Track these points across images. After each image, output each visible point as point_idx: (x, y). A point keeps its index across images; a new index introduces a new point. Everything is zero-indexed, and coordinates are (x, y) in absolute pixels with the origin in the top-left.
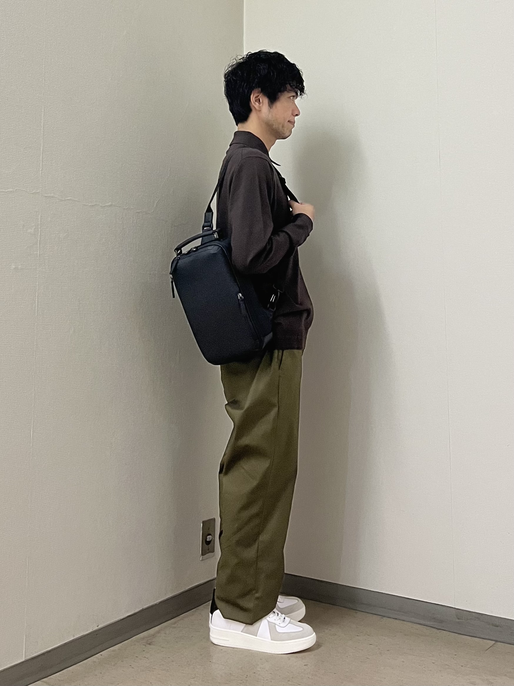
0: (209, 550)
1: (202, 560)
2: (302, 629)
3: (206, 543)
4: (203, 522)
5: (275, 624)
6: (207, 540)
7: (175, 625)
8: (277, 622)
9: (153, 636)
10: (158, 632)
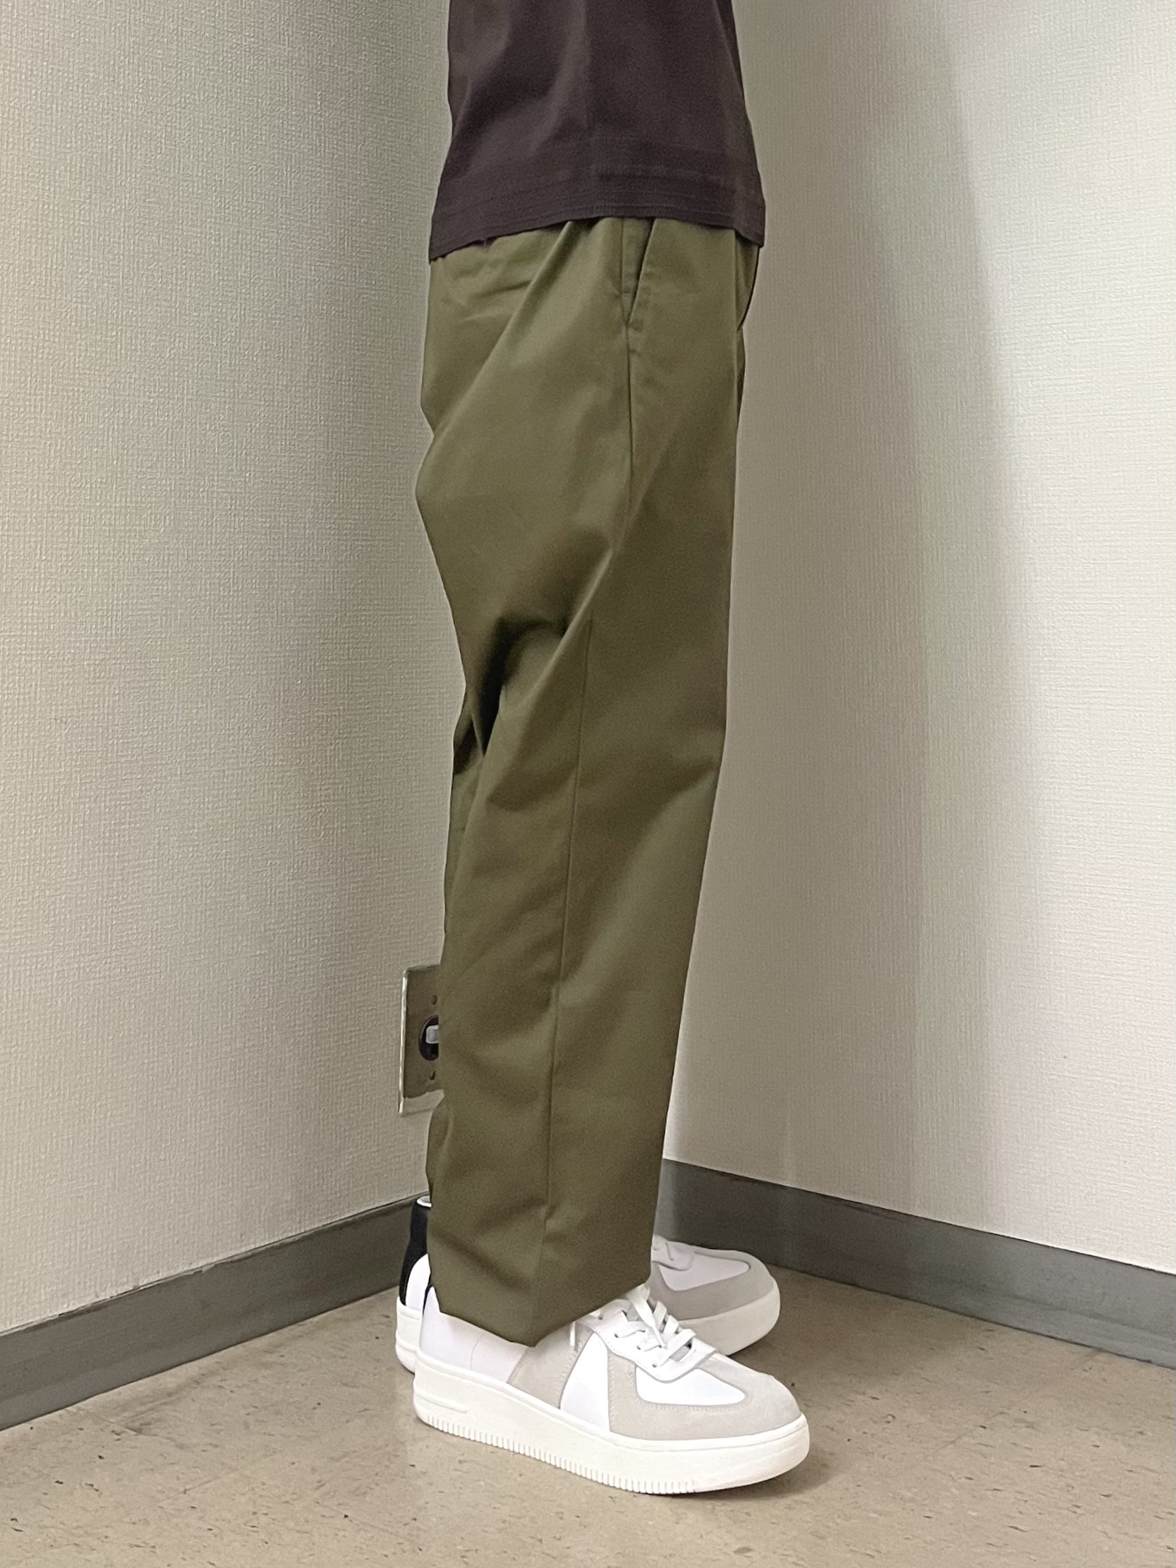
0: (436, 1077)
1: (406, 1114)
2: (741, 1396)
3: (423, 1052)
4: (411, 974)
5: (636, 1366)
6: (428, 1041)
7: (269, 1358)
8: (644, 1359)
9: (170, 1395)
10: (197, 1382)
